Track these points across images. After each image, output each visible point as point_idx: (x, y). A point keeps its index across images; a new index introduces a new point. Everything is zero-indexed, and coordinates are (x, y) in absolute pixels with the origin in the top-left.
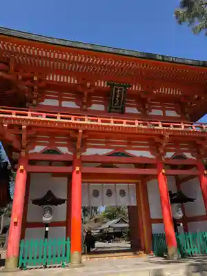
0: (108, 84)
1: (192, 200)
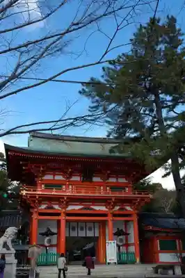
1: (128, 234)
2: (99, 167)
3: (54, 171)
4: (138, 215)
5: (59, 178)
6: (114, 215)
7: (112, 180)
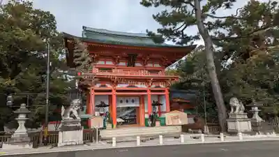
1: (162, 105)
2: (140, 55)
3: (105, 58)
4: (169, 91)
5: (110, 63)
6: (152, 91)
7: (150, 65)
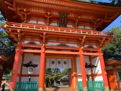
0: (59, 14)
